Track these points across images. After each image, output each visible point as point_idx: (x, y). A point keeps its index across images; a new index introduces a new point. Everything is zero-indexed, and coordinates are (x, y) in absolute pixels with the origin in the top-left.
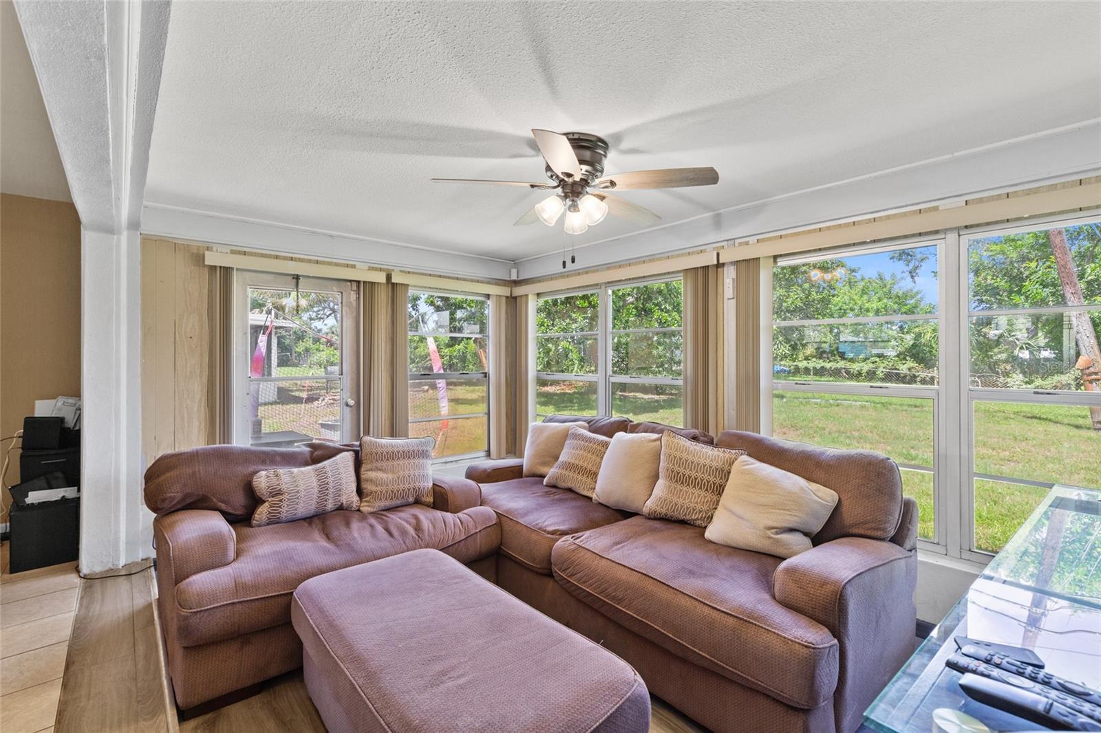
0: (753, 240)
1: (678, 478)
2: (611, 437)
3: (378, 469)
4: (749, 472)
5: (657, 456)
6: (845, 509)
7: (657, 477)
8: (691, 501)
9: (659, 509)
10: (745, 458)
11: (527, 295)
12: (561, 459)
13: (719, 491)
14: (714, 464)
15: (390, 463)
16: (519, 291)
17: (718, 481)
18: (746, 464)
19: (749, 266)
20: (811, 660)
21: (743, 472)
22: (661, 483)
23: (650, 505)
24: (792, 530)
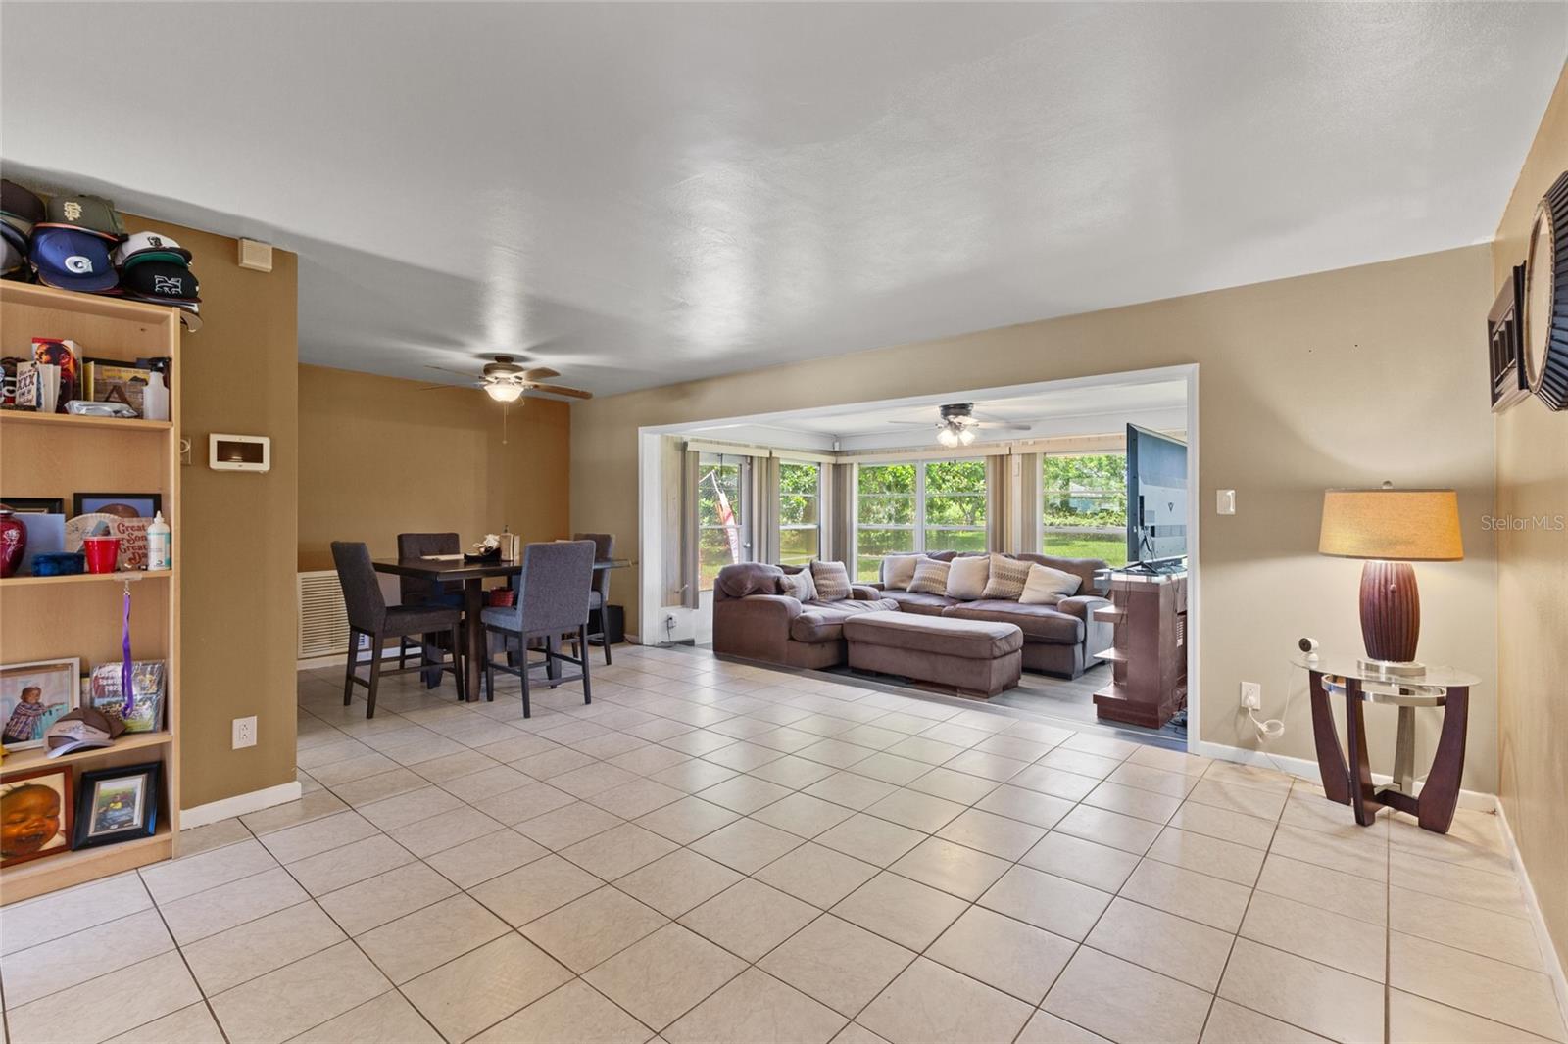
0: (1031, 442)
1: (1001, 576)
2: (950, 561)
3: (825, 578)
4: (1039, 571)
5: (987, 568)
6: (1085, 584)
7: (987, 578)
8: (1010, 587)
9: (992, 593)
10: (1036, 565)
11: (851, 465)
12: (915, 576)
13: (1024, 581)
14: (1020, 568)
15: (832, 575)
16: (843, 460)
17: (1023, 577)
18: (1036, 566)
19: (1029, 458)
20: (1074, 625)
21: (1035, 571)
22: (990, 581)
23: (986, 592)
24: (1062, 593)
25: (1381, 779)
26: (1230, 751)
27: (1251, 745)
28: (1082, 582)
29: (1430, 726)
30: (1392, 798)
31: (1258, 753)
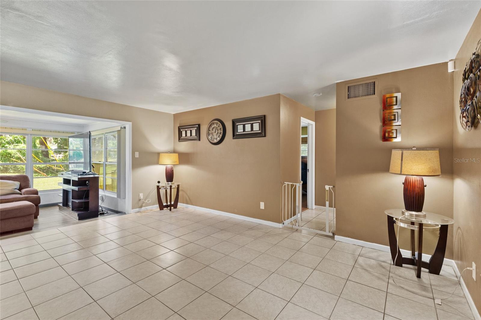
25: (165, 204)
26: (137, 210)
27: (141, 207)
28: (20, 184)
29: (174, 192)
30: (167, 206)
31: (143, 208)
